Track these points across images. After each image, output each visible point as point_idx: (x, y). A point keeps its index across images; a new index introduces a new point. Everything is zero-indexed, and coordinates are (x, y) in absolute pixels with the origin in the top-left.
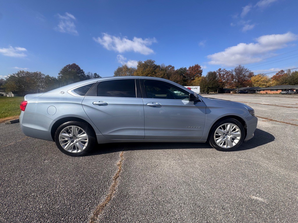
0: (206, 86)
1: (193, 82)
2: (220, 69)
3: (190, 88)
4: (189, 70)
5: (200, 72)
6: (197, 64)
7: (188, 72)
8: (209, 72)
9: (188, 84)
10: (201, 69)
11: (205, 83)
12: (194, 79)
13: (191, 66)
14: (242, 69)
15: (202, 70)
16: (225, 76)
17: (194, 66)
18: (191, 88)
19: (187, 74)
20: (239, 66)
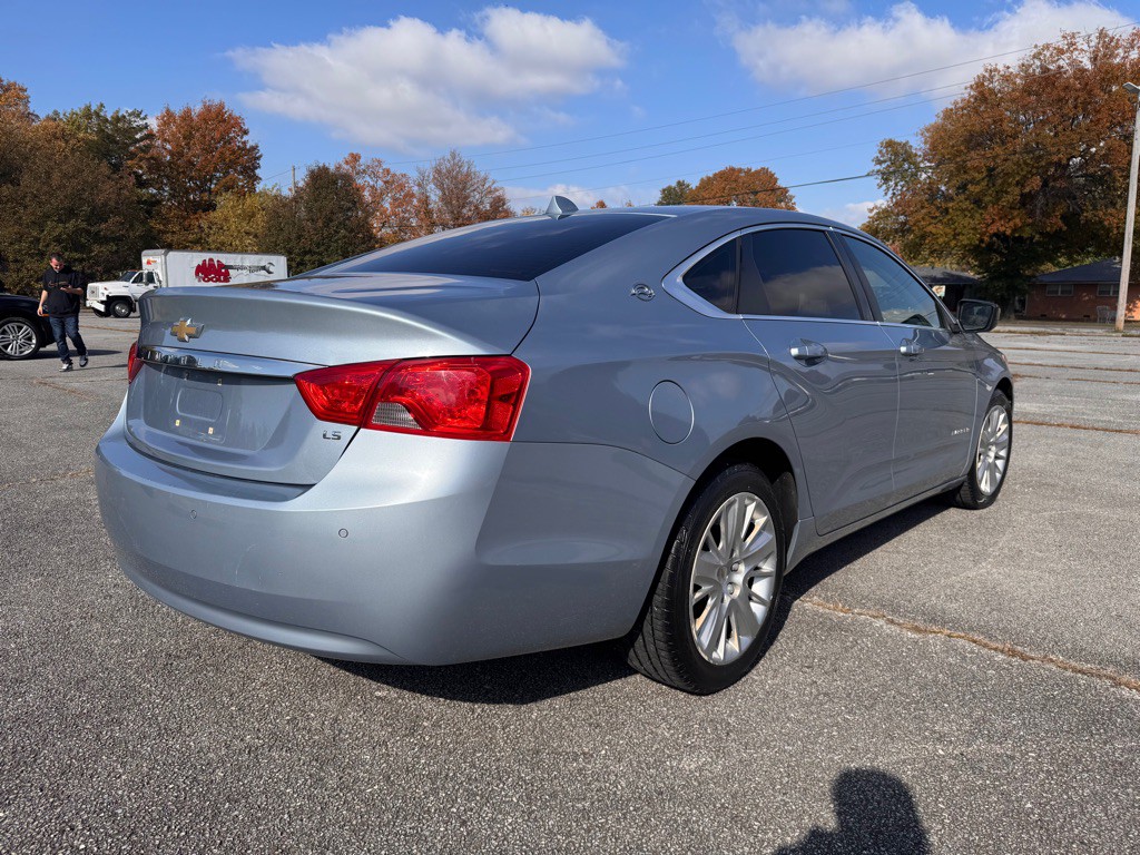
0: (306, 253)
1: (204, 225)
2: (355, 158)
3: (221, 265)
4: (162, 132)
5: (246, 163)
6: (217, 102)
7: (164, 150)
8: (314, 167)
9: (169, 238)
10: (250, 140)
11: (299, 237)
12: (211, 207)
13: (178, 110)
14: (468, 175)
15: (254, 148)
16: (387, 205)
17: (197, 109)
18: (228, 267)
19: (156, 165)
20: (453, 156)
